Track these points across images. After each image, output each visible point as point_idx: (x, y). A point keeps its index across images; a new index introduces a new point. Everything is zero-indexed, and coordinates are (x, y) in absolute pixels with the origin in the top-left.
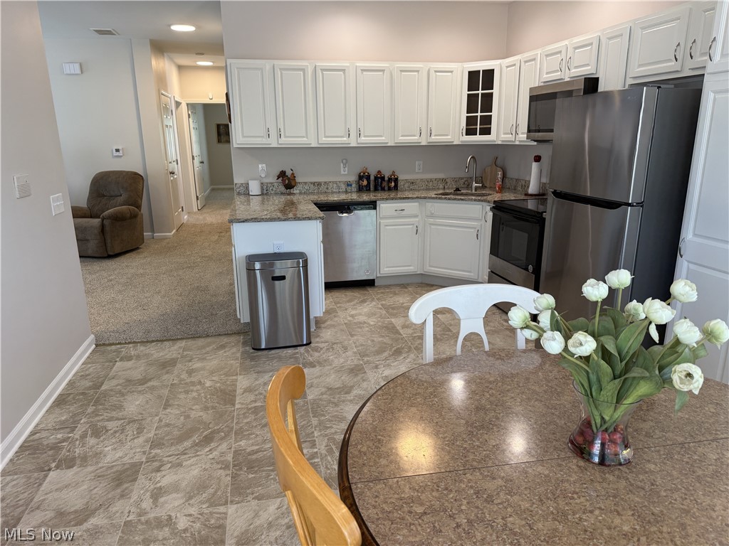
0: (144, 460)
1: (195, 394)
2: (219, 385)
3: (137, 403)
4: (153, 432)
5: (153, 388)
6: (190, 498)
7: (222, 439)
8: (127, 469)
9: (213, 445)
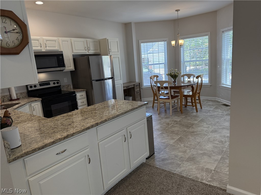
2: (180, 143)
3: (208, 146)
5: (201, 150)
7: (189, 131)
9: (193, 131)
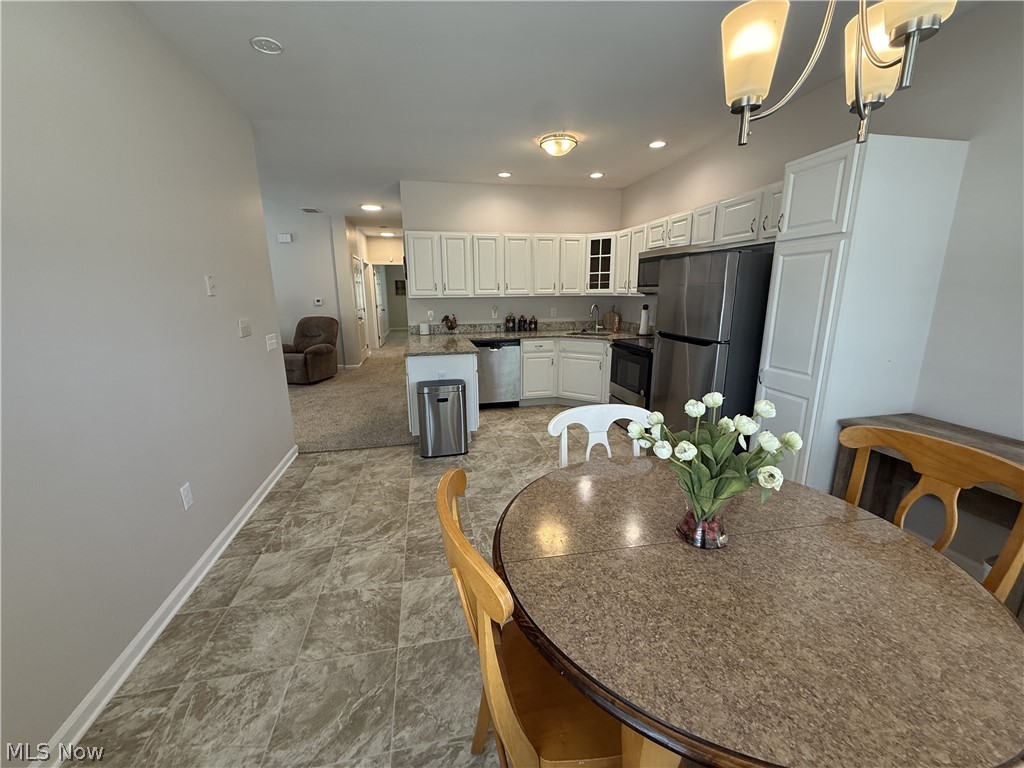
0: (336, 545)
1: (376, 492)
2: (395, 485)
4: (343, 522)
6: (373, 576)
7: (398, 528)
8: (321, 553)
9: (391, 533)
